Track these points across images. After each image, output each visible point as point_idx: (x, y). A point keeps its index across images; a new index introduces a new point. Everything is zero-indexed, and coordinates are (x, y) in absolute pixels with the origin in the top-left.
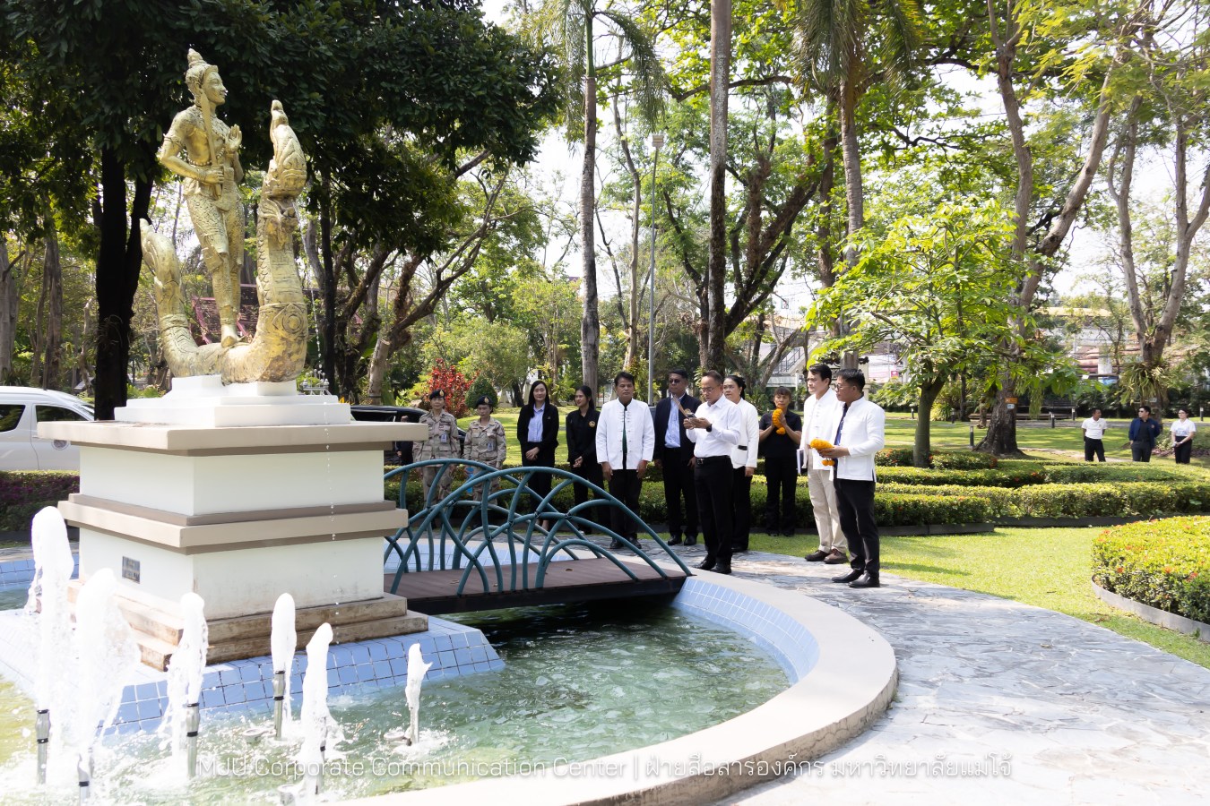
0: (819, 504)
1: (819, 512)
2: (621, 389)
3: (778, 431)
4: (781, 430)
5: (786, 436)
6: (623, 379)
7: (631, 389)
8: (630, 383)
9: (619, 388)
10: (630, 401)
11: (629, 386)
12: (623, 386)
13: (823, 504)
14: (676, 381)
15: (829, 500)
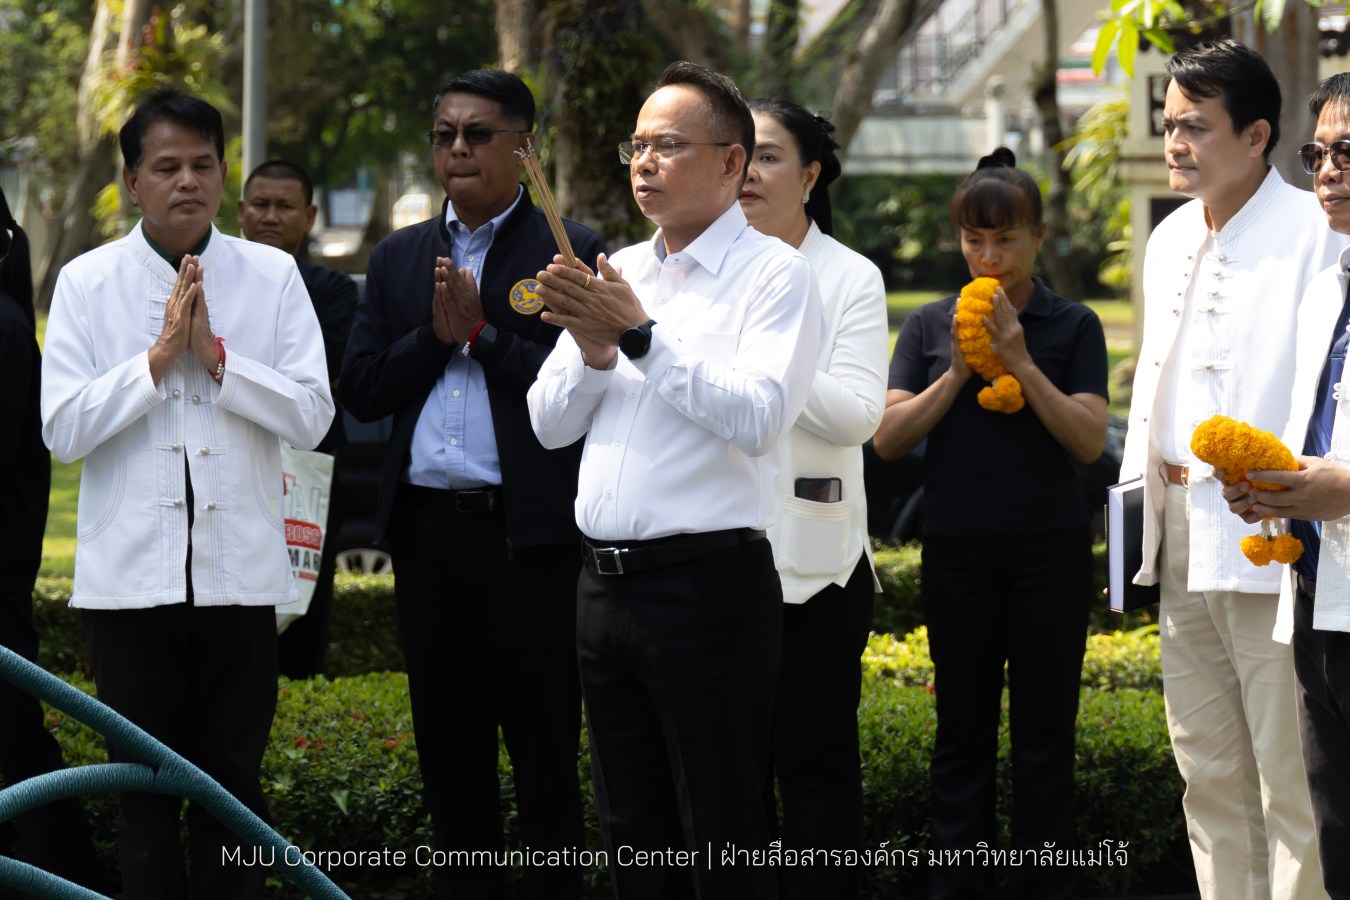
0: (1213, 767)
1: (1207, 809)
2: (161, 183)
3: (985, 395)
4: (1000, 391)
5: (1026, 420)
6: (164, 131)
7: (212, 179)
8: (208, 149)
9: (146, 175)
10: (200, 245)
11: (198, 166)
12: (171, 167)
13: (1232, 766)
14: (475, 133)
15: (1261, 744)
